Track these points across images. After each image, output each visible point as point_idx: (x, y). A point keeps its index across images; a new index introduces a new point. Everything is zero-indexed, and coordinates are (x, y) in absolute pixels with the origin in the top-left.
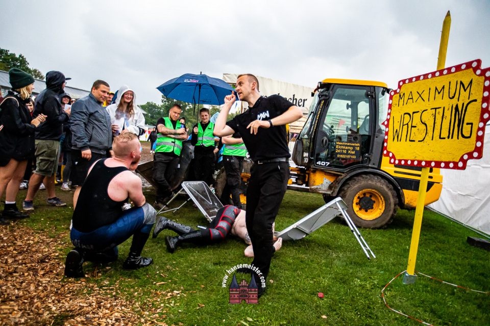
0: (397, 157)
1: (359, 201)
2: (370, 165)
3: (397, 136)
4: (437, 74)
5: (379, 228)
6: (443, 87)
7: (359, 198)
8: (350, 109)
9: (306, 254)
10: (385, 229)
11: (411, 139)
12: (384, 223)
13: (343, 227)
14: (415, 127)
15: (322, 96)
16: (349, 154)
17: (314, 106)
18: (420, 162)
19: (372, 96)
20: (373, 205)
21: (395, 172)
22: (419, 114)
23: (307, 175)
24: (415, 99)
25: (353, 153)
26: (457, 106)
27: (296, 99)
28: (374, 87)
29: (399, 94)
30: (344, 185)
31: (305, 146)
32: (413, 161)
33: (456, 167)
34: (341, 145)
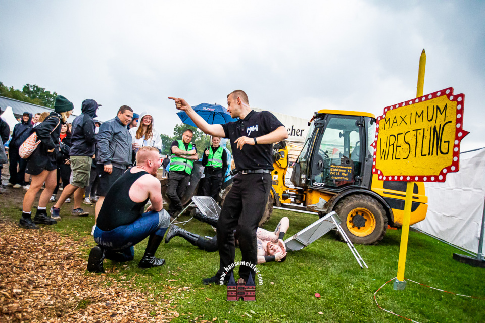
0: (385, 174)
1: (352, 219)
2: (361, 186)
3: (384, 155)
4: (417, 101)
5: (371, 244)
6: (423, 112)
7: (351, 216)
8: (342, 137)
9: (303, 262)
10: (376, 245)
11: (397, 158)
12: (375, 239)
13: (337, 242)
14: (400, 146)
15: (318, 124)
16: (343, 176)
17: (310, 134)
18: (405, 177)
19: (362, 125)
20: (364, 223)
21: (384, 193)
22: (403, 135)
23: (304, 195)
24: (398, 123)
25: (346, 175)
26: (435, 127)
27: (294, 130)
28: (364, 117)
29: (384, 119)
30: (338, 203)
31: (303, 170)
32: (399, 177)
33: (437, 180)
34: (335, 168)
